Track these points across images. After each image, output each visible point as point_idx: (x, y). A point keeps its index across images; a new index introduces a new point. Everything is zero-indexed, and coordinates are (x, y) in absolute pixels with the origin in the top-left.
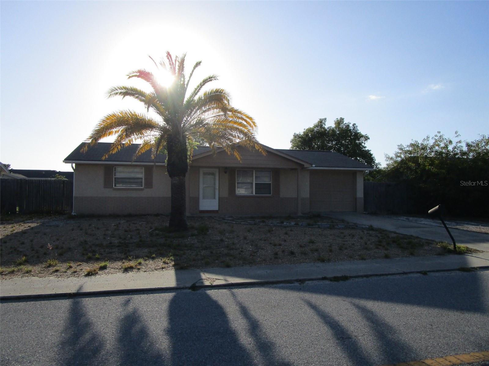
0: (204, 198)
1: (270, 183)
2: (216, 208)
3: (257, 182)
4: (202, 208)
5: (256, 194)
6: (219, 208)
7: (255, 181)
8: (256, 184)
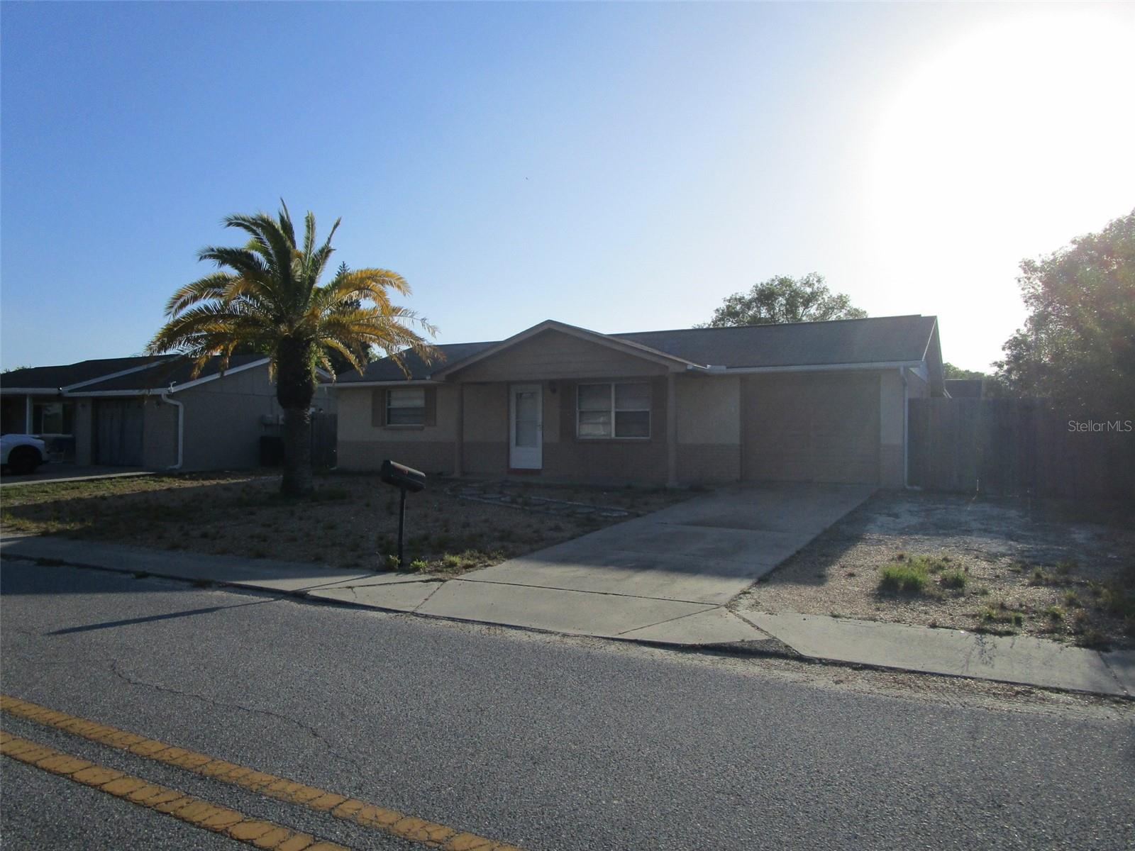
0: (517, 444)
1: (647, 410)
2: (538, 465)
3: (617, 410)
4: (515, 464)
5: (616, 435)
6: (543, 465)
7: (616, 407)
8: (617, 413)
